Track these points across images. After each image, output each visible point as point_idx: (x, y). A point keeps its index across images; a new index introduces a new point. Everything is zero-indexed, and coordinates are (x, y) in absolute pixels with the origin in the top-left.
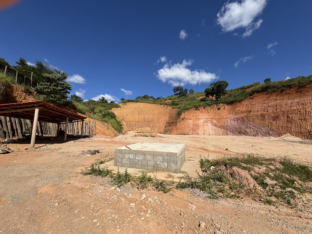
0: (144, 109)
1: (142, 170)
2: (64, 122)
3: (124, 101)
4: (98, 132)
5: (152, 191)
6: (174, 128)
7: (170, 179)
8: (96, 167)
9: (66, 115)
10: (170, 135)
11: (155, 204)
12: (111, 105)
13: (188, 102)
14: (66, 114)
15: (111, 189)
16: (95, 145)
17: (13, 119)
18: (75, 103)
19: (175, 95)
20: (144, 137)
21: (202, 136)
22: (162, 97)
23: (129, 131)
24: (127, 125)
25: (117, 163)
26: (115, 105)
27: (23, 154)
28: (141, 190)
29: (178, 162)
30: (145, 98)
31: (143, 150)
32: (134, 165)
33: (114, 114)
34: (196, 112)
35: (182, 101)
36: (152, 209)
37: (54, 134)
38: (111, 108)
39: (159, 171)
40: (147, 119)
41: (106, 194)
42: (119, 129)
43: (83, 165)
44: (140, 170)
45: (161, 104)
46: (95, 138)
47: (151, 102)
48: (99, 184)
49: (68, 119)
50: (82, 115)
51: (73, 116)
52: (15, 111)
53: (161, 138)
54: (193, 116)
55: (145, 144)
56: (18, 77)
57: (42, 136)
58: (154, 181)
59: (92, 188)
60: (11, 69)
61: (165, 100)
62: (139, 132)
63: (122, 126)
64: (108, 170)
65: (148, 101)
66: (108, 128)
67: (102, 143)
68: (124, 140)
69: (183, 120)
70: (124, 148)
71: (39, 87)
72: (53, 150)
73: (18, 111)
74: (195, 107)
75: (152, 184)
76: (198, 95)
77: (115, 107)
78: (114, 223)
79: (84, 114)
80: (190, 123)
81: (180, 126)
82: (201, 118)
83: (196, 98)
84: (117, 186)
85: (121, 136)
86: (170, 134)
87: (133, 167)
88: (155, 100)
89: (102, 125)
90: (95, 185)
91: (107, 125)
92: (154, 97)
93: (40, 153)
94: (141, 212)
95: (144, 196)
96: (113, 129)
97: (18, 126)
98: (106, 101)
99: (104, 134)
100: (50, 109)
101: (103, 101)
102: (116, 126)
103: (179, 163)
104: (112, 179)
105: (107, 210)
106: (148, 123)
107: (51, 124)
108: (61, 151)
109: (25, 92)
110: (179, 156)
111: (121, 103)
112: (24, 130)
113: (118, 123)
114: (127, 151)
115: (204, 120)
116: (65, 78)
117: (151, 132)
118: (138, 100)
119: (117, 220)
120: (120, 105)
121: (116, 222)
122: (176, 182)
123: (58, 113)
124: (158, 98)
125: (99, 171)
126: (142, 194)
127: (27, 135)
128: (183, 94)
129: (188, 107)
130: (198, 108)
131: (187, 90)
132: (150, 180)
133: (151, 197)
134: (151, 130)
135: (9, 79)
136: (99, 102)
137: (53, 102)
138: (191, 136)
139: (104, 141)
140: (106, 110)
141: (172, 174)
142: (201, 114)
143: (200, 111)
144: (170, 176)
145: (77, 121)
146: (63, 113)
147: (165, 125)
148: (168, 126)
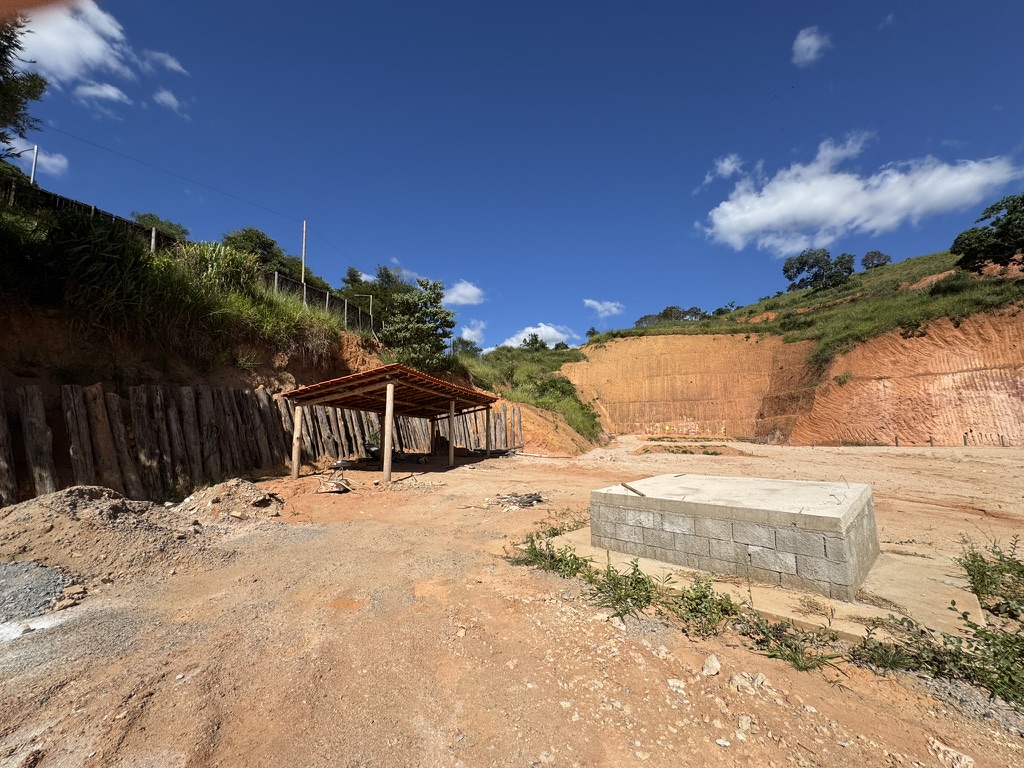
0: (668, 357)
1: (692, 570)
2: (443, 415)
3: (596, 337)
4: (530, 438)
5: (742, 653)
6: (800, 419)
7: (816, 620)
8: (541, 545)
9: (449, 396)
10: (786, 449)
11: (763, 703)
12: (559, 355)
13: (859, 308)
14: (448, 393)
15: (595, 618)
16: (525, 477)
17: (346, 411)
18: (465, 361)
19: (793, 287)
20: (678, 455)
21: (959, 452)
22: (736, 305)
23: (622, 434)
24: (612, 416)
25: (602, 539)
26: (569, 355)
27: (373, 497)
28: (697, 639)
29: (848, 557)
30: (669, 319)
31: (687, 499)
32: (659, 551)
33: (569, 382)
34: (907, 345)
35: (830, 308)
36: (753, 716)
37: (424, 447)
38: (560, 366)
39: (761, 581)
40: (682, 392)
41: (584, 630)
42: (589, 428)
43: (506, 536)
44: (682, 568)
45: (734, 332)
46: (522, 459)
47: (692, 327)
48: (557, 596)
49: (453, 404)
50: (484, 392)
51: (465, 396)
52: (351, 394)
53: (748, 460)
54: (894, 363)
55: (692, 481)
56: (348, 314)
57: (403, 452)
58: (743, 615)
59: (540, 606)
60: (335, 298)
61: (751, 312)
62: (654, 436)
63: (597, 419)
64: (576, 559)
65: (679, 329)
66: (557, 427)
67: (545, 471)
68: (609, 463)
69: (840, 384)
70: (618, 490)
71: (387, 329)
72: (428, 490)
73: (357, 392)
74: (900, 324)
75: (738, 627)
76: (915, 271)
77: (569, 361)
78: (622, 728)
79: (488, 388)
80: (882, 394)
81: (829, 411)
82: (944, 367)
83: (904, 285)
84: (613, 612)
85: (598, 452)
86: (781, 442)
87: (655, 557)
88: (706, 321)
89: (538, 418)
90: (547, 597)
91: (551, 419)
92: (703, 311)
93: (404, 494)
94: (712, 718)
95: (714, 665)
96: (570, 429)
97: (356, 428)
98: (543, 346)
99: (545, 444)
100: (415, 383)
101: (536, 344)
102: (579, 420)
103: (852, 561)
104: (594, 587)
105: (596, 682)
106: (687, 403)
107: (416, 422)
108: (448, 491)
109: (363, 347)
110: (848, 531)
111: (589, 344)
112: (367, 438)
113: (583, 409)
114: (629, 502)
115: (957, 377)
116: (439, 296)
117: (703, 435)
118: (643, 328)
119: (630, 722)
120: (586, 351)
121: (630, 726)
122: (849, 637)
123: (431, 391)
124: (720, 312)
125: (552, 557)
126: (706, 654)
127: (373, 449)
128: (830, 277)
129: (865, 327)
130: (918, 326)
131: (851, 260)
132: (726, 609)
133: (745, 674)
134: (703, 428)
135: (334, 321)
136: (522, 350)
137: (418, 363)
138: (893, 450)
139: (550, 466)
140: (544, 371)
141: (821, 600)
142: (939, 353)
143: (932, 339)
144: (814, 608)
145: (472, 409)
146: (442, 389)
147: (758, 407)
148: (772, 412)
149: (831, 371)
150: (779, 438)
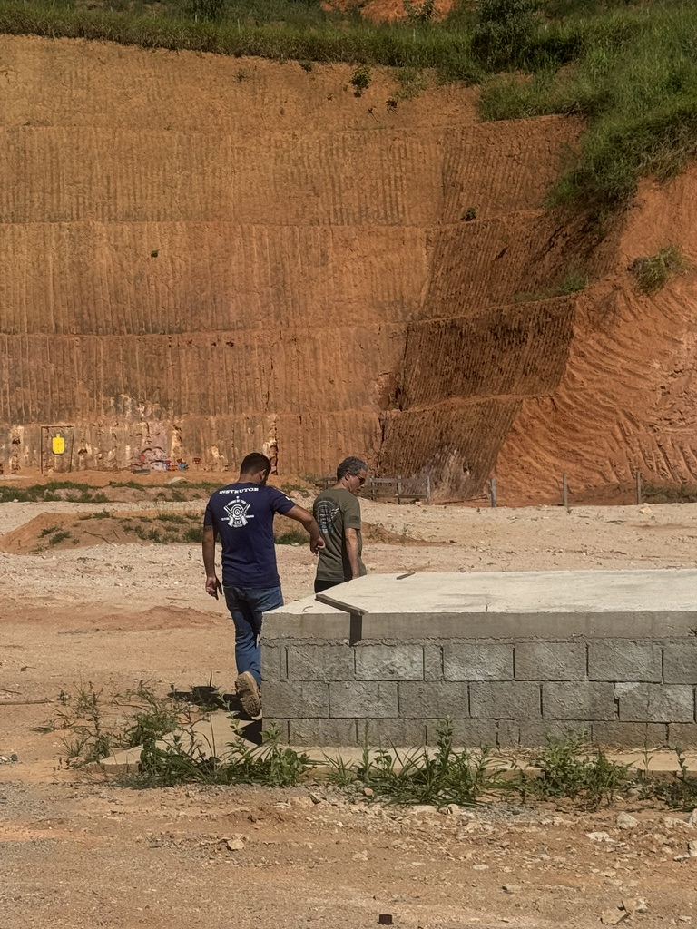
6: (528, 408)
40: (117, 295)
69: (647, 287)
147: (387, 361)
148: (436, 382)
149: (624, 240)
150: (456, 482)
